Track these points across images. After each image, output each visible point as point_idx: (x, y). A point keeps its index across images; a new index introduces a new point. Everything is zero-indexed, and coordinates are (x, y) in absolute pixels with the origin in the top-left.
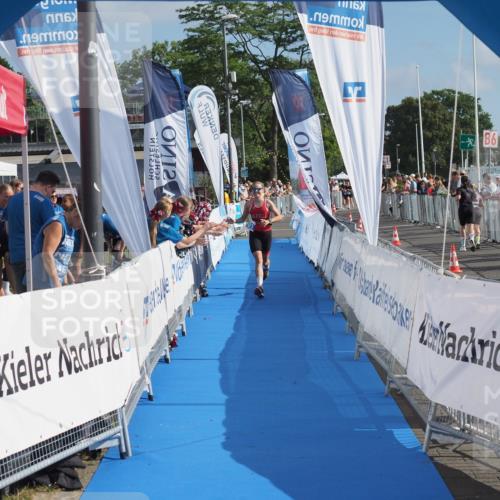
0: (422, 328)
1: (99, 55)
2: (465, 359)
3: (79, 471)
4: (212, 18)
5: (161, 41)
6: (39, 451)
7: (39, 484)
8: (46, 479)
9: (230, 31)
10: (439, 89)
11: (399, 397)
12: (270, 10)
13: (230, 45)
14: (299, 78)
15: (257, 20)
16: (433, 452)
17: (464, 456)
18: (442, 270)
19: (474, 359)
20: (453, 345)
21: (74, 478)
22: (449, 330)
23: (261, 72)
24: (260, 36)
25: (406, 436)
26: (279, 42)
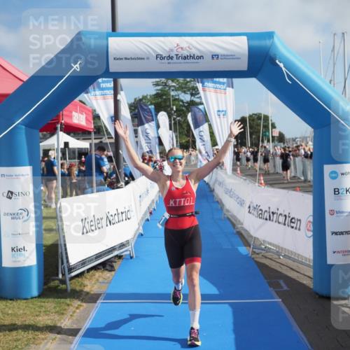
0: (249, 207)
1: (121, 100)
2: (266, 219)
3: (114, 264)
4: (166, 85)
5: (145, 95)
6: (98, 256)
7: (99, 269)
8: (101, 267)
9: (173, 90)
10: (255, 113)
11: (240, 234)
12: (188, 82)
13: (173, 96)
14: (200, 109)
15: (183, 86)
16: (253, 256)
17: (266, 257)
18: (257, 184)
19: (270, 219)
20: (261, 214)
21: (112, 266)
22: (260, 208)
23: (185, 106)
24: (185, 92)
25: (243, 250)
26: (192, 95)
